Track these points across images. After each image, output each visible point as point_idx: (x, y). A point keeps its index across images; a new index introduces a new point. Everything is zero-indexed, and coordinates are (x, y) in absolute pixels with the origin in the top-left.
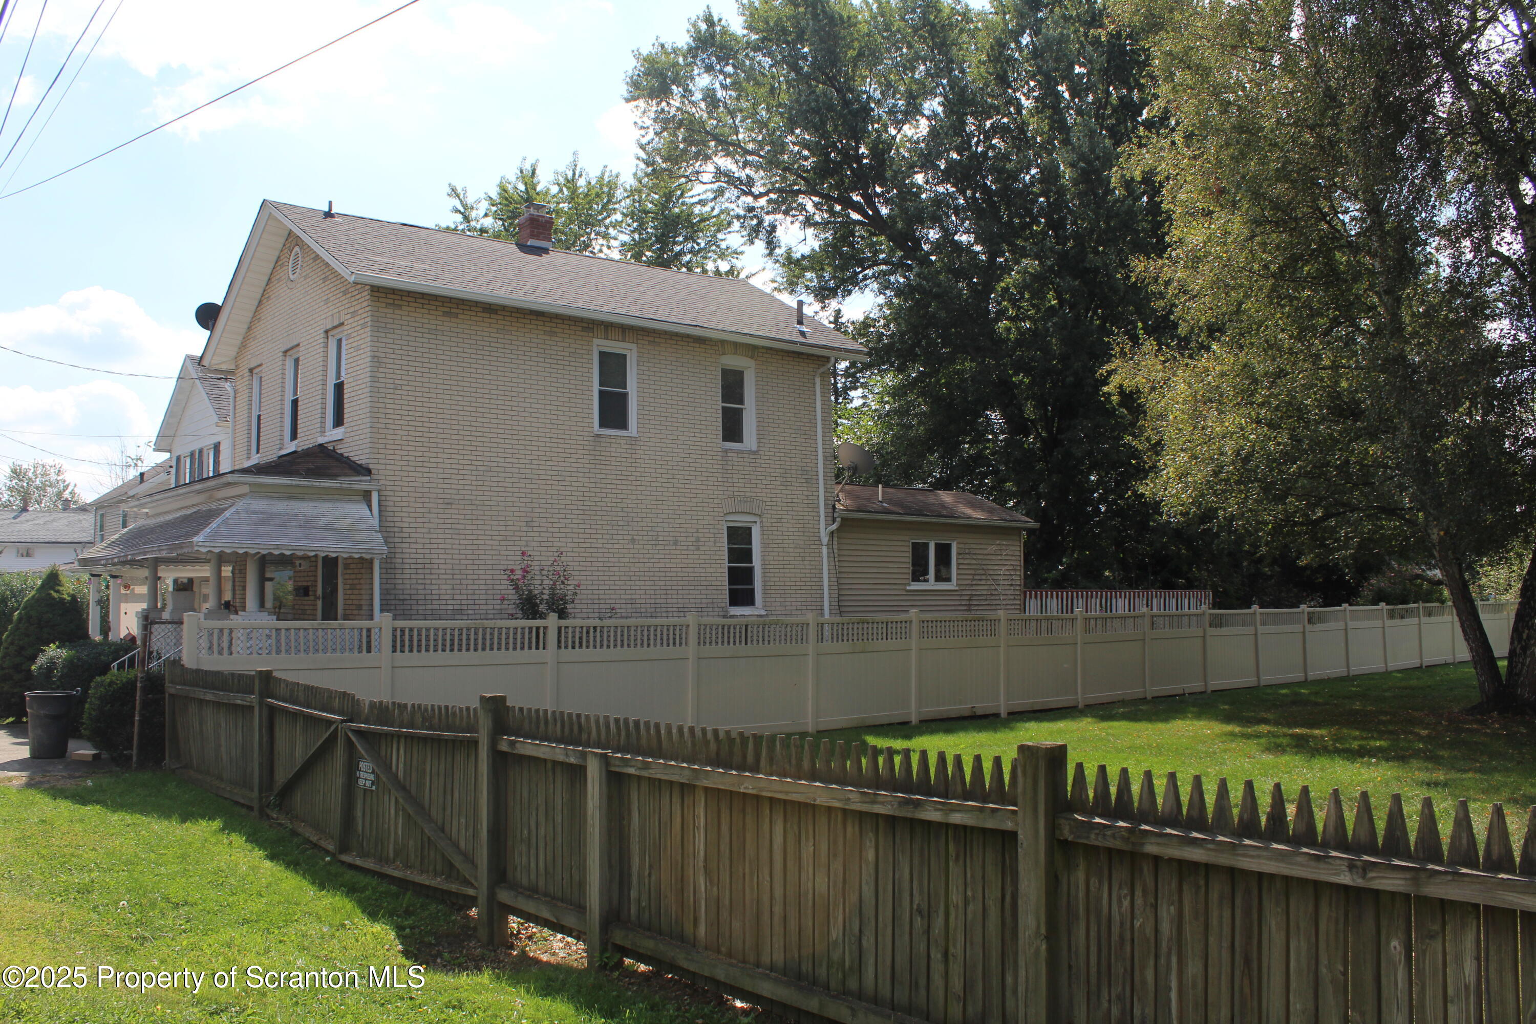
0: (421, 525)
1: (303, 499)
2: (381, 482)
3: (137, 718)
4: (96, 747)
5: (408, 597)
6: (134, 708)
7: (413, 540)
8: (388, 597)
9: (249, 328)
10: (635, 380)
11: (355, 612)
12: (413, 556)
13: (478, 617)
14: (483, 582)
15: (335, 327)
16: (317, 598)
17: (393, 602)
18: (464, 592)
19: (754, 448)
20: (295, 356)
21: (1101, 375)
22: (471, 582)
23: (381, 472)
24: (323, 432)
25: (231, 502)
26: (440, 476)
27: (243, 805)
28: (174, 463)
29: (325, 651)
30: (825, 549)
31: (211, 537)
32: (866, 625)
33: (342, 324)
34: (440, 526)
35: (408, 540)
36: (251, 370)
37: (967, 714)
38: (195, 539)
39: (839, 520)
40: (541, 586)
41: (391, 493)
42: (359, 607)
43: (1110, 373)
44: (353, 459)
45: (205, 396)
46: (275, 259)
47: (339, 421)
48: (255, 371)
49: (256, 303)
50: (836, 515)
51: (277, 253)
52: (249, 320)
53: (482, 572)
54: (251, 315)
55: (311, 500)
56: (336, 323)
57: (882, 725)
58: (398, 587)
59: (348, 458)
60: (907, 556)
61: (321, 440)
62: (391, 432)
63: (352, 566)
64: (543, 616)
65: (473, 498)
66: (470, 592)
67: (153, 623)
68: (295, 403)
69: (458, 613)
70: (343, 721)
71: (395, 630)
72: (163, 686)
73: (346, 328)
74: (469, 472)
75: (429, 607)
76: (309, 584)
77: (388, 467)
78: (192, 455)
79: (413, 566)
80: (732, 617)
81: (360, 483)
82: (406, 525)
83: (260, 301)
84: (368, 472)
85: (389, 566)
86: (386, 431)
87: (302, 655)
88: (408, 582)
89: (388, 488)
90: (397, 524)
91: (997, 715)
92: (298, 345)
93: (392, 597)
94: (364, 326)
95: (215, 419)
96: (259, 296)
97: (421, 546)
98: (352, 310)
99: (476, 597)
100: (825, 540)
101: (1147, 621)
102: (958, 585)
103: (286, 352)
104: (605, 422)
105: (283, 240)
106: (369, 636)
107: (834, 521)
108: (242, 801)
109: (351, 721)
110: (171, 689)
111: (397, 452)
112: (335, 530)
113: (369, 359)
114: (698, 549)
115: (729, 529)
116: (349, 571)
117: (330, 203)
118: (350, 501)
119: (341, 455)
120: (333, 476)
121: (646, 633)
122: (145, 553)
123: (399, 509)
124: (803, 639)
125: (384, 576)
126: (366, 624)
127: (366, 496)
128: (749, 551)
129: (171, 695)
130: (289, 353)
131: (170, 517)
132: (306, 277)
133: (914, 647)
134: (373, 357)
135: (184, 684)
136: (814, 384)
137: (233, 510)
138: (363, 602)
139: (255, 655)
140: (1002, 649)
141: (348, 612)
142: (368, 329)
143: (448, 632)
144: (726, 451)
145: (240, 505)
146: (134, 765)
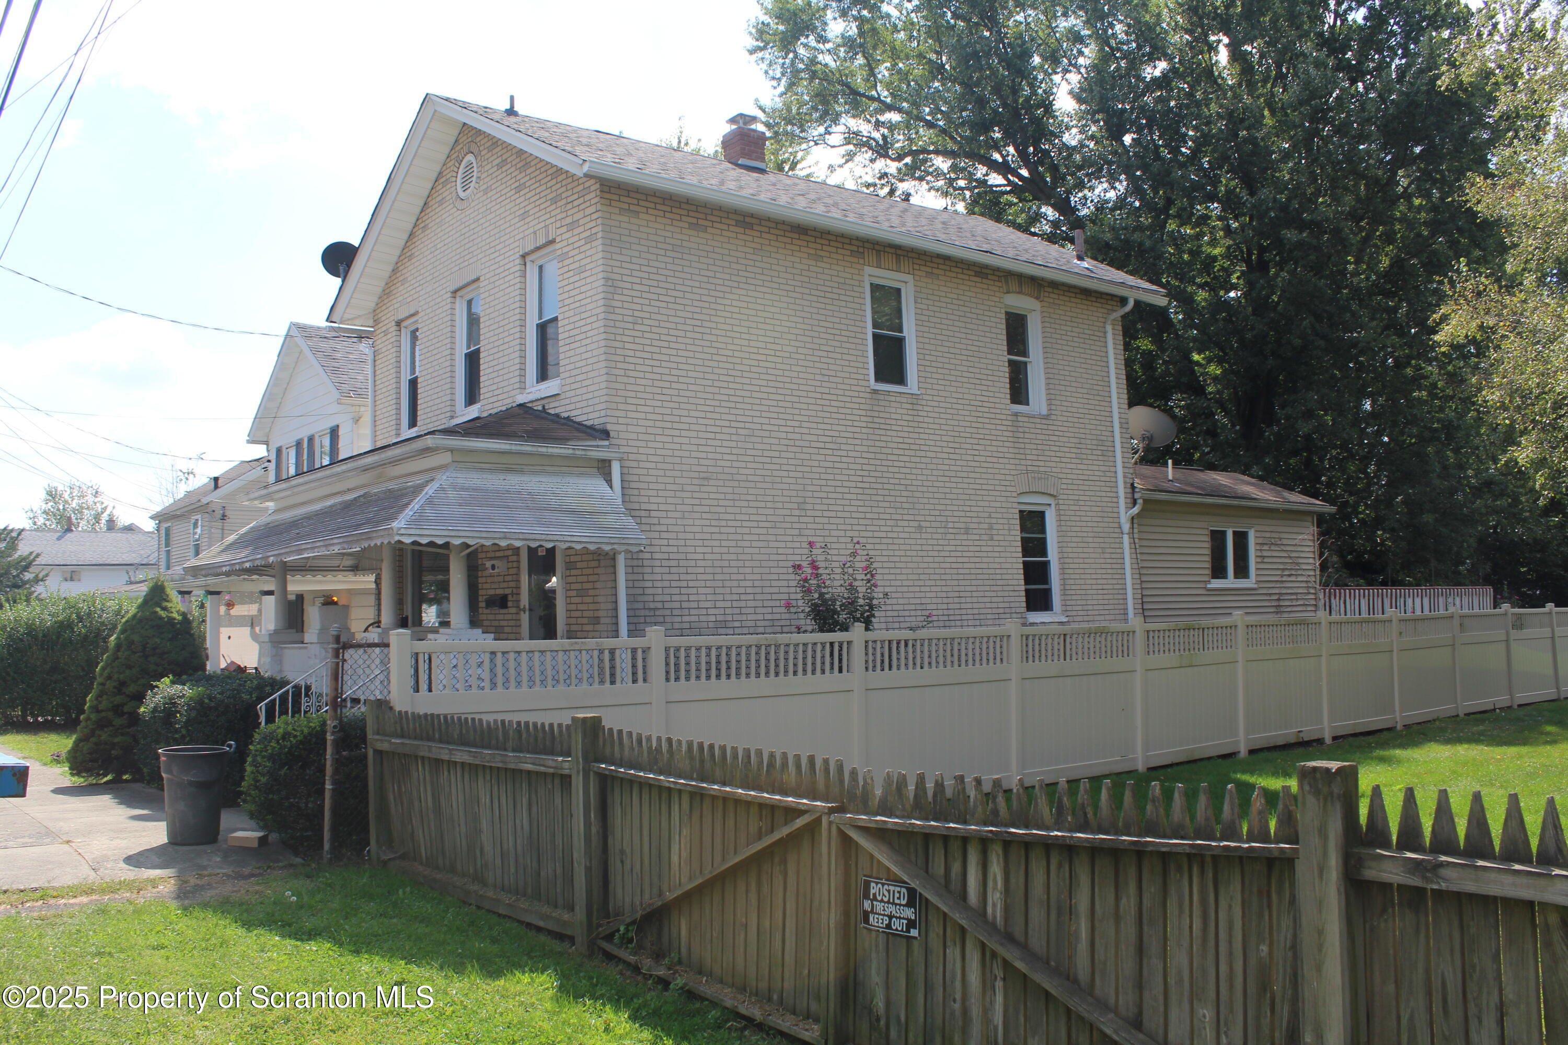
0: (672, 508)
1: (522, 472)
2: (623, 449)
3: (328, 786)
4: (262, 828)
5: (660, 605)
6: (322, 770)
7: (664, 528)
8: (636, 606)
9: (395, 271)
10: (913, 322)
11: (590, 628)
12: (664, 549)
13: (745, 631)
14: (749, 584)
15: (538, 249)
16: (520, 610)
17: (642, 613)
18: (728, 597)
19: (1044, 411)
20: (468, 297)
21: (1434, 321)
22: (735, 584)
23: (622, 435)
24: (523, 387)
25: (427, 477)
26: (693, 441)
27: (550, 933)
28: (273, 457)
29: (568, 681)
30: (1126, 539)
31: (418, 520)
32: (1192, 632)
33: (553, 242)
34: (696, 508)
35: (657, 528)
36: (398, 324)
37: (1293, 740)
38: (395, 524)
39: (1140, 501)
40: (836, 588)
41: (634, 464)
42: (596, 621)
43: (1445, 318)
44: (578, 419)
45: (321, 370)
46: (435, 175)
47: (543, 375)
48: (404, 324)
49: (405, 237)
50: (1137, 496)
51: (437, 168)
52: (395, 259)
53: (748, 570)
54: (398, 252)
55: (534, 473)
56: (541, 241)
57: (1209, 758)
58: (648, 591)
59: (568, 418)
60: (1204, 547)
61: (521, 399)
62: (632, 380)
63: (579, 565)
64: (845, 628)
65: (734, 471)
66: (736, 597)
67: (347, 646)
68: (413, 383)
69: (721, 626)
70: (832, 811)
71: (667, 649)
72: (364, 739)
73: (558, 246)
74: (727, 437)
75: (686, 619)
76: (508, 591)
77: (630, 428)
78: (299, 444)
79: (665, 563)
80: (1032, 624)
81: (597, 450)
82: (654, 507)
83: (411, 235)
84: (605, 434)
85: (635, 563)
86: (625, 380)
87: (537, 688)
88: (659, 584)
89: (631, 457)
90: (644, 506)
91: (1320, 741)
92: (478, 279)
93: (641, 606)
94: (589, 240)
95: (336, 394)
96: (410, 227)
97: (673, 535)
98: (569, 220)
99: (743, 604)
100: (1126, 527)
101: (1456, 622)
102: (1258, 582)
103: (455, 292)
104: (881, 376)
105: (446, 150)
106: (612, 659)
107: (1135, 502)
108: (541, 924)
109: (842, 809)
110: (377, 742)
111: (640, 408)
112: (573, 512)
113: (602, 282)
114: (992, 540)
115: (1021, 512)
116: (573, 572)
117: (512, 98)
118: (581, 474)
119: (557, 415)
120: (562, 440)
121: (948, 647)
122: (299, 552)
123: (645, 486)
124: (1126, 651)
125: (631, 577)
126: (609, 643)
127: (603, 468)
128: (1043, 542)
129: (379, 753)
130: (459, 294)
131: (317, 507)
132: (486, 192)
133: (1240, 658)
134: (607, 279)
135: (402, 736)
136: (1105, 333)
137: (435, 485)
138: (601, 613)
139: (474, 690)
140: (1323, 659)
141: (574, 628)
142: (600, 241)
143: (724, 650)
144: (1016, 414)
145: (442, 479)
146: (327, 856)
